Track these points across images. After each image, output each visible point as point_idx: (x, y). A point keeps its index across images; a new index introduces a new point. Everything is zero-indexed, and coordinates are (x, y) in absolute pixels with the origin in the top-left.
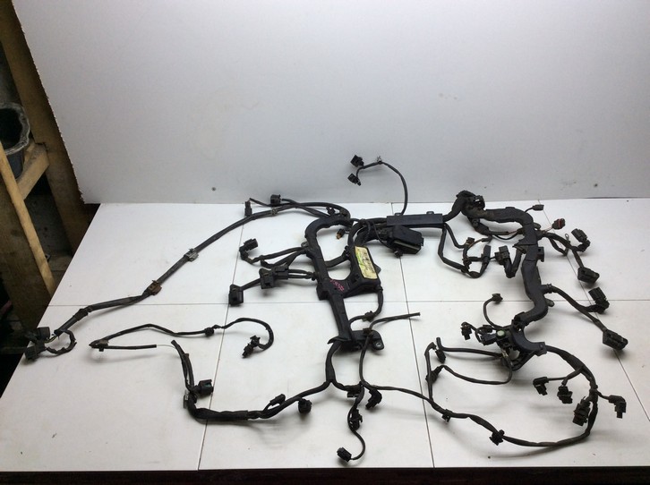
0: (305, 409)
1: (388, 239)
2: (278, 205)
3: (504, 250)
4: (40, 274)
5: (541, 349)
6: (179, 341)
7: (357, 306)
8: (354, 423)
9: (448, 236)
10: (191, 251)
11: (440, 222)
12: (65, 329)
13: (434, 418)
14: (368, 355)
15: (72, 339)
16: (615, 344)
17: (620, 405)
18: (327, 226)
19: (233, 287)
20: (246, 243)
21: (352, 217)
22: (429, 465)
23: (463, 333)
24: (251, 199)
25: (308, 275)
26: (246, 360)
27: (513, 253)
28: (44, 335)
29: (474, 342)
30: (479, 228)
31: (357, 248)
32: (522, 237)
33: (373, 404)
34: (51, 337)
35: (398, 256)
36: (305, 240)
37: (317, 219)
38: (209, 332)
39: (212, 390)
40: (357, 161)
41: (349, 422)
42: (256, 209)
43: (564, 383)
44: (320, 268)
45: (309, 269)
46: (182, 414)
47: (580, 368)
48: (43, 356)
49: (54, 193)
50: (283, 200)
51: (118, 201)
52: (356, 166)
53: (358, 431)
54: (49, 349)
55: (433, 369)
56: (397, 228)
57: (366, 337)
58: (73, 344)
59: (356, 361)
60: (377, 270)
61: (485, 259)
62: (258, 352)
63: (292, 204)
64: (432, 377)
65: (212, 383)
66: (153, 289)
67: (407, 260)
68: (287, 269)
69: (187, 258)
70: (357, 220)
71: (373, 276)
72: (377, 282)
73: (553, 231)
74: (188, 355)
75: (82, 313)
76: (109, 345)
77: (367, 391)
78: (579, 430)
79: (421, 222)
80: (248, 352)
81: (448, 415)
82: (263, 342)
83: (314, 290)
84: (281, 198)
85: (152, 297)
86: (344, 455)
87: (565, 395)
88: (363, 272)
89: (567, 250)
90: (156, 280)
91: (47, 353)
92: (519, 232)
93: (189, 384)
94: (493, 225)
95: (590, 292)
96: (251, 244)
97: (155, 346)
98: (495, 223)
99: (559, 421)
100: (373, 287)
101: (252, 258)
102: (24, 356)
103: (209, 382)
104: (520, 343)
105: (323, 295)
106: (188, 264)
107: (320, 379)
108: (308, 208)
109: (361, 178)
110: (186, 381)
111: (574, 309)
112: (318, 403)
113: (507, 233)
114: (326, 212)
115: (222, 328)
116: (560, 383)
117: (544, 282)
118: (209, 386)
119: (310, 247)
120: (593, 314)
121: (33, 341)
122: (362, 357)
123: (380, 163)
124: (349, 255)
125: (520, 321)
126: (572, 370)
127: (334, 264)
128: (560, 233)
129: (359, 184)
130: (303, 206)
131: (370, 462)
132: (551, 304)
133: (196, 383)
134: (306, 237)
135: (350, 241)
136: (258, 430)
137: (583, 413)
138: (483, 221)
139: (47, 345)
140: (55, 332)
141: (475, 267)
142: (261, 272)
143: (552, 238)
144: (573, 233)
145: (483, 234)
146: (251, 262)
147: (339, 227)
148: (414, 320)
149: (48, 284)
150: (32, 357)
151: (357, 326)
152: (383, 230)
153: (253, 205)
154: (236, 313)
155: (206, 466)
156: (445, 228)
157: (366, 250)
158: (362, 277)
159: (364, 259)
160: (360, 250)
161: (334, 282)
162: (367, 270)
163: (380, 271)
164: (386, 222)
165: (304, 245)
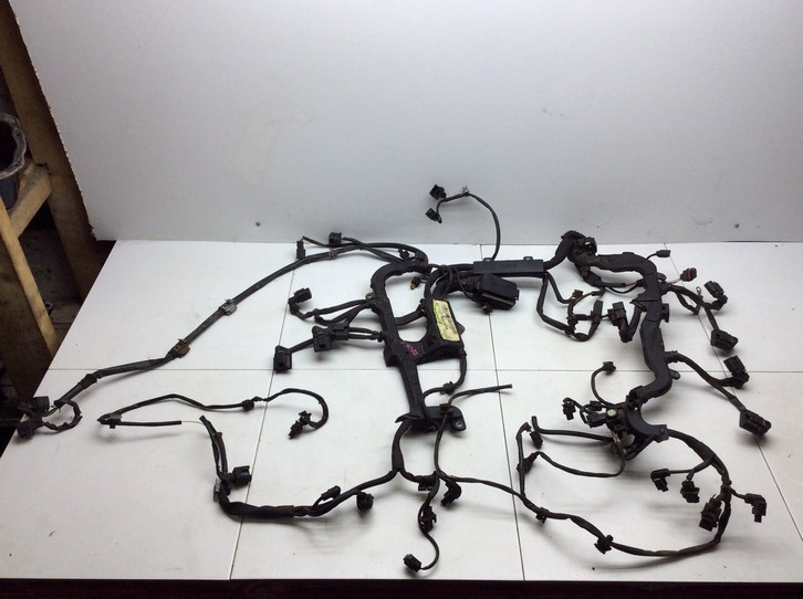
0: (365, 504)
1: (474, 291)
2: (338, 245)
3: (618, 308)
4: (38, 329)
5: (662, 434)
6: (209, 416)
7: (433, 375)
8: (426, 523)
9: (550, 287)
10: (228, 303)
11: (540, 270)
12: (68, 399)
13: (525, 517)
14: (446, 438)
15: (77, 411)
16: (755, 428)
17: (759, 506)
18: (400, 273)
19: (279, 349)
20: (297, 293)
21: (430, 262)
22: (518, 577)
23: (565, 412)
24: (304, 238)
25: (374, 335)
26: (293, 441)
27: (630, 310)
28: (42, 406)
29: (578, 422)
30: (589, 278)
31: (435, 302)
32: (641, 290)
33: (450, 500)
34: (51, 409)
35: (487, 312)
36: (371, 291)
37: (386, 263)
38: (248, 406)
39: (249, 478)
40: (437, 192)
41: (419, 521)
42: (311, 250)
43: (690, 478)
44: (389, 326)
45: (375, 327)
46: (211, 509)
47: (709, 458)
48: (39, 433)
49: (59, 226)
50: (345, 239)
51: (139, 237)
52: (437, 199)
53: (431, 534)
54: (47, 425)
55: (526, 456)
56: (485, 277)
57: (443, 414)
58: (77, 418)
59: (430, 444)
60: (460, 329)
61: (595, 318)
62: (309, 431)
63: (356, 245)
64: (525, 466)
65: (250, 470)
66: (180, 350)
67: (498, 317)
68: (347, 327)
69: (223, 312)
70: (436, 266)
71: (455, 338)
72: (460, 344)
73: (680, 284)
74: (221, 434)
75: (90, 380)
76: (123, 420)
77: (443, 483)
78: (707, 536)
79: (517, 270)
80: (296, 431)
81: (543, 515)
82: (315, 419)
83: (380, 354)
84: (343, 237)
85: (178, 360)
86: (412, 563)
87: (690, 492)
88: (442, 332)
89: (698, 308)
90: (183, 338)
91: (45, 429)
92: (639, 284)
93: (222, 472)
94: (607, 274)
95: (725, 362)
96: (304, 295)
97: (179, 423)
98: (609, 272)
99: (682, 524)
100: (455, 351)
101: (304, 312)
102: (16, 433)
103: (246, 469)
104: (635, 425)
105: (391, 361)
106: (224, 319)
107: (385, 467)
108: (376, 250)
109: (442, 214)
110: (218, 467)
111: (704, 383)
112: (382, 496)
113: (623, 285)
114: (398, 255)
115: (265, 400)
116: (684, 477)
117: (668, 348)
118: (245, 474)
119: (377, 301)
120: (728, 389)
121: (28, 414)
122: (439, 439)
123: (467, 194)
124: (425, 310)
125: (636, 397)
126: (699, 461)
127: (406, 321)
128: (690, 286)
129: (440, 222)
130: (370, 247)
131: (444, 573)
132: (675, 375)
133: (230, 470)
134: (371, 286)
135: (427, 292)
136: (306, 529)
137: (713, 515)
138: (594, 269)
139: (44, 419)
140: (56, 403)
141: (583, 327)
142: (315, 330)
143: (680, 292)
144: (706, 286)
145: (593, 285)
146: (303, 318)
147: (414, 274)
148: (504, 393)
149: (49, 341)
150: (27, 434)
151: (433, 401)
152: (469, 278)
153: (306, 245)
154: (283, 382)
155: (239, 575)
156: (547, 278)
157: (446, 304)
158: (440, 339)
159: (443, 316)
160: (438, 304)
161: (406, 344)
162: (447, 329)
163: (463, 331)
164: (473, 269)
165: (370, 297)
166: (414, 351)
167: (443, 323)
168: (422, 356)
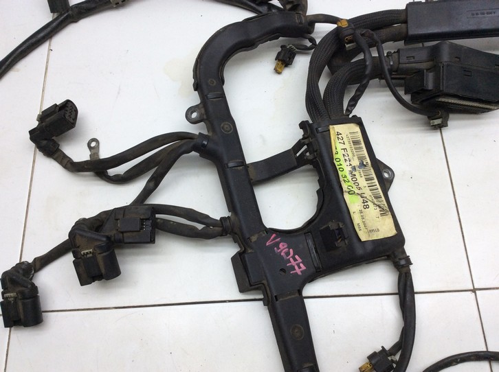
1: (420, 91)
31: (335, 129)
60: (383, 175)
71: (385, 231)
88: (357, 219)
127: (277, 168)
134: (197, 87)
135: (312, 96)
146: (74, 168)
157: (357, 129)
158: (355, 240)
159: (354, 168)
160: (342, 137)
161: (277, 245)
162: (367, 207)
163: (390, 181)
164: (405, 22)
165: (194, 115)
166: (295, 260)
167: (357, 191)
168: (312, 270)
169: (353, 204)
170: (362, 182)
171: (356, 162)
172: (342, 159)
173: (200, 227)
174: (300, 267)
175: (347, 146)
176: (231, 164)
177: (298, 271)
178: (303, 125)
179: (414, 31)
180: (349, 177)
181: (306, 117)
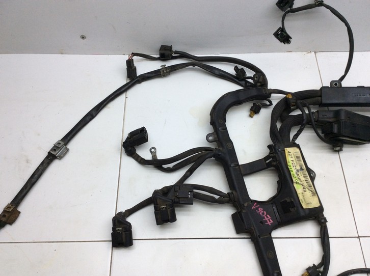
10: (55, 148)
19: (116, 218)
20: (132, 134)
24: (134, 54)
31: (287, 150)
35: (337, 150)
36: (211, 129)
40: (285, 3)
50: (176, 52)
52: (283, 9)
60: (311, 175)
66: (7, 219)
71: (314, 203)
72: (320, 209)
84: (174, 49)
88: (300, 197)
96: (139, 139)
100: (314, 218)
123: (320, 4)
129: (289, 43)
134: (212, 123)
146: (142, 162)
157: (298, 150)
158: (300, 208)
159: (298, 171)
160: (291, 154)
161: (258, 208)
162: (305, 191)
163: (314, 178)
164: (321, 96)
165: (211, 138)
166: (267, 217)
167: (300, 183)
168: (277, 223)
169: (299, 189)
170: (302, 178)
171: (298, 168)
172: (292, 166)
173: (217, 197)
174: (270, 221)
175: (293, 159)
176: (232, 165)
177: (269, 223)
178: (269, 147)
179: (325, 101)
180: (296, 175)
181: (271, 143)
